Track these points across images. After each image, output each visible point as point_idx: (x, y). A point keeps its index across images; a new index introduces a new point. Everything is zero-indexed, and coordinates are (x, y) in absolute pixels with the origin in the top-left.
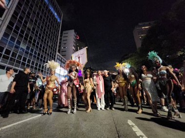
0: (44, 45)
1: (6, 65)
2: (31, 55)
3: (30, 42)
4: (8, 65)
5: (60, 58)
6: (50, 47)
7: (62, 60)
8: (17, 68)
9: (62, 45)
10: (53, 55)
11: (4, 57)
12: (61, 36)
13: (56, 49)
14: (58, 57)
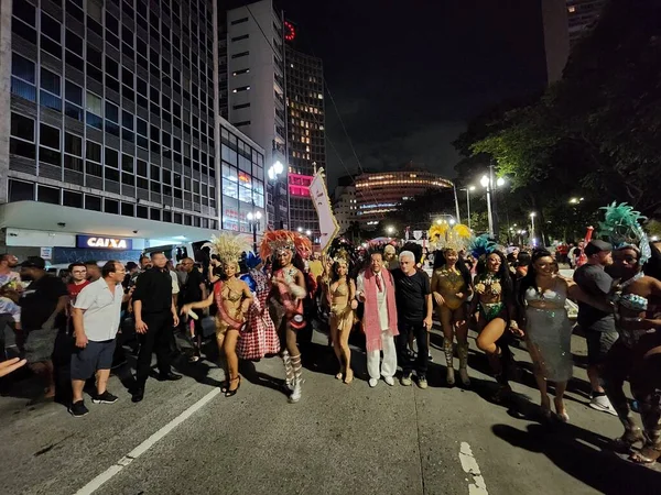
0: (166, 91)
1: (60, 184)
2: (128, 136)
3: (113, 85)
4: (67, 186)
5: (233, 140)
6: (186, 95)
7: (241, 146)
8: (96, 192)
9: (232, 77)
10: (204, 130)
11: (45, 156)
12: (222, 36)
13: (211, 105)
14: (225, 135)
